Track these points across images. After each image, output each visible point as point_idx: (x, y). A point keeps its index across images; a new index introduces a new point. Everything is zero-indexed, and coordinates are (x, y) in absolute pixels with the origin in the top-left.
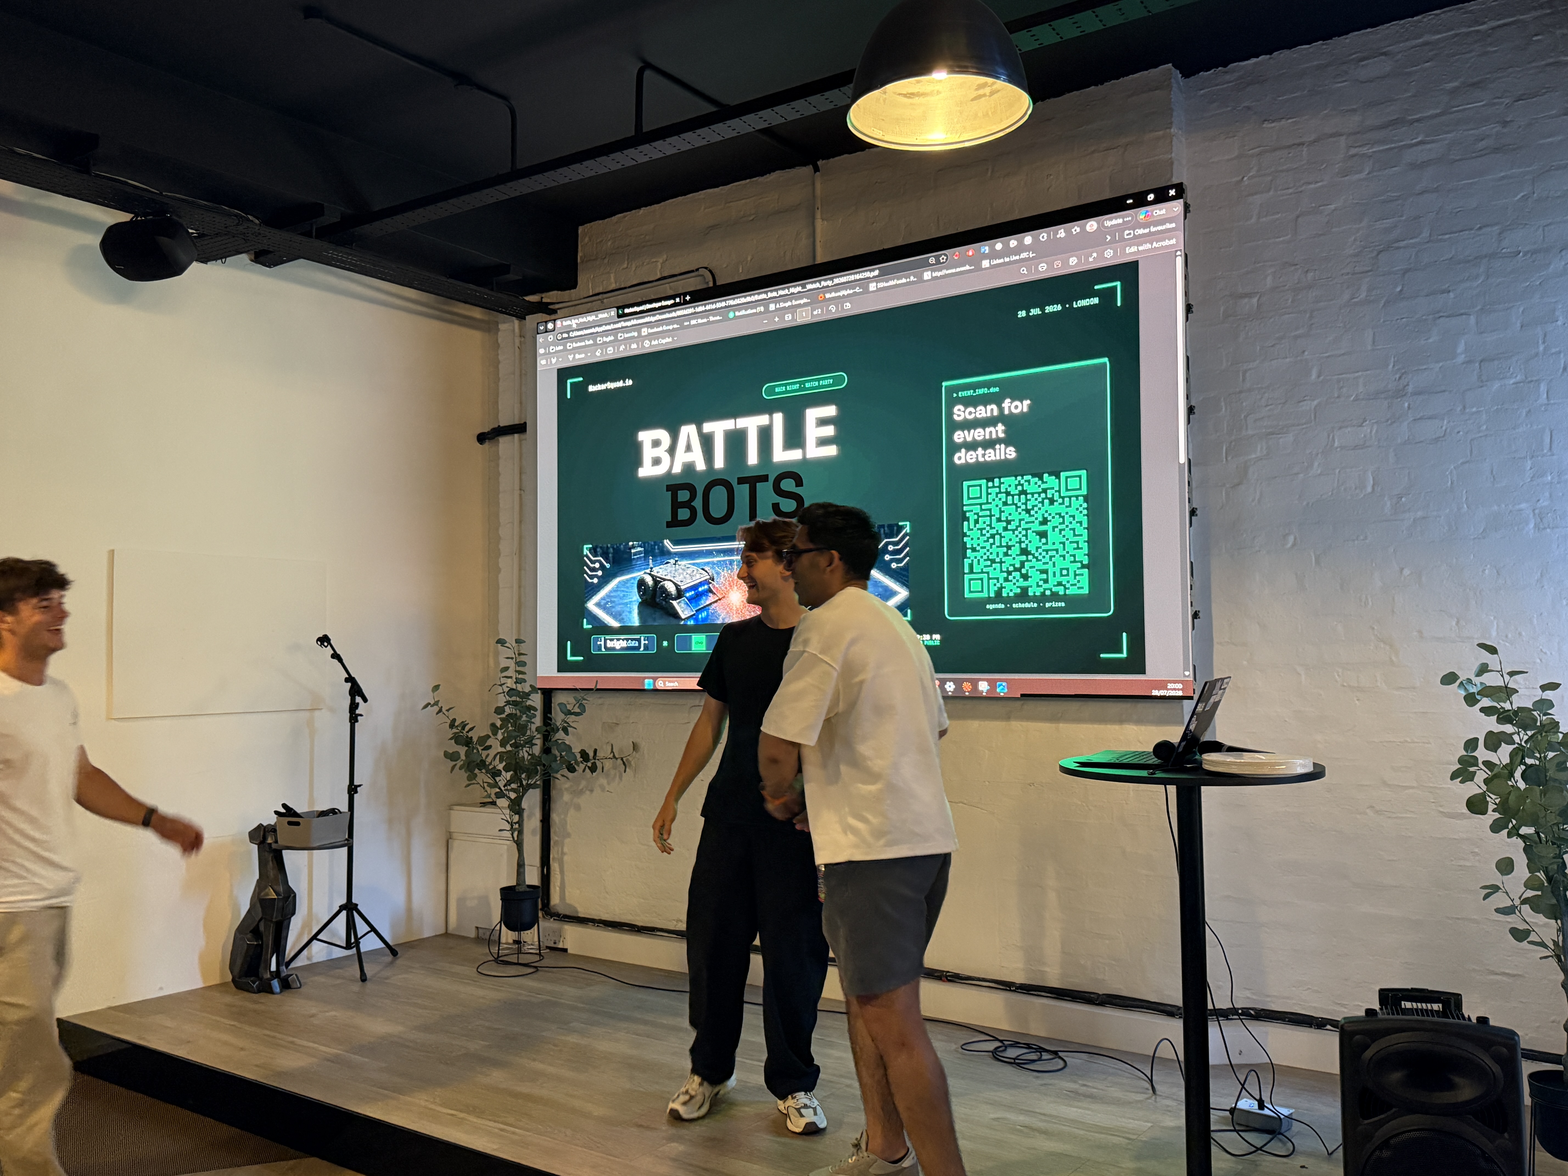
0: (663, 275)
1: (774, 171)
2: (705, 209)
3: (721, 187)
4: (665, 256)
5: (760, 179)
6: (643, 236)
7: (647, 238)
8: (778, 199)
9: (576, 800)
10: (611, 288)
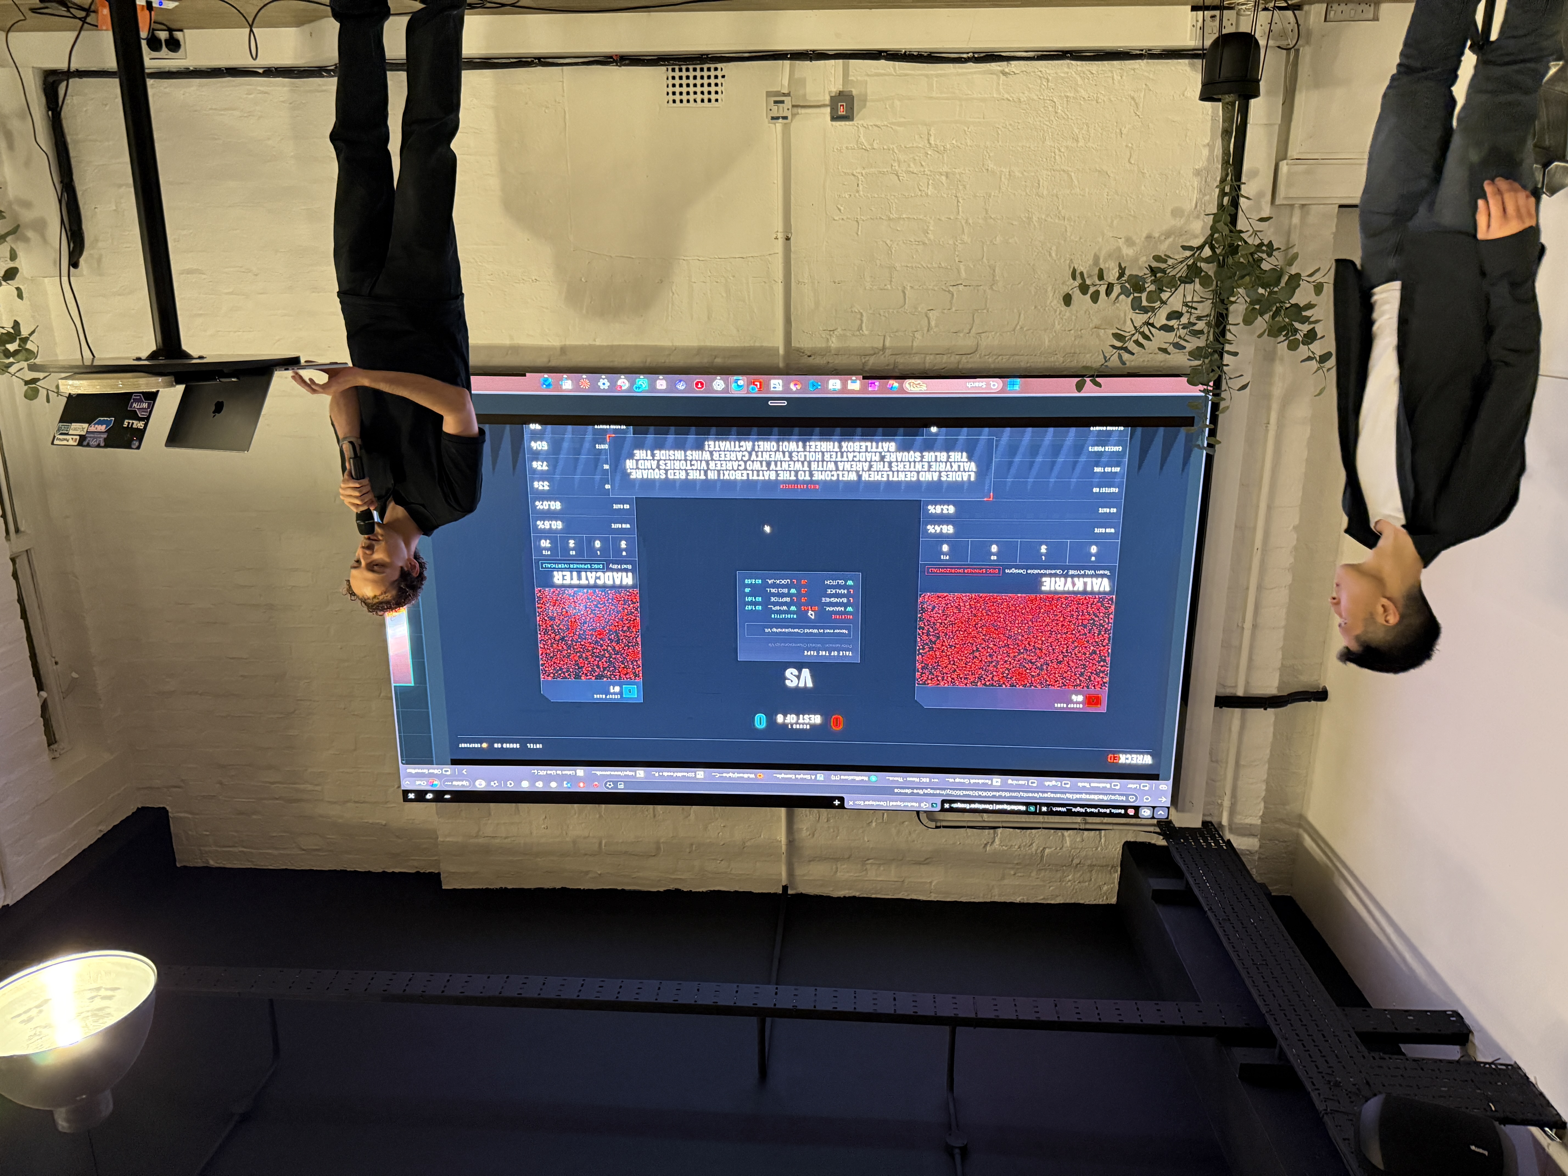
0: (992, 831)
1: (839, 898)
2: (931, 883)
3: (909, 898)
4: (988, 848)
5: (857, 894)
6: (1020, 874)
7: (1012, 872)
8: (836, 872)
9: (1179, 222)
10: (1070, 832)
